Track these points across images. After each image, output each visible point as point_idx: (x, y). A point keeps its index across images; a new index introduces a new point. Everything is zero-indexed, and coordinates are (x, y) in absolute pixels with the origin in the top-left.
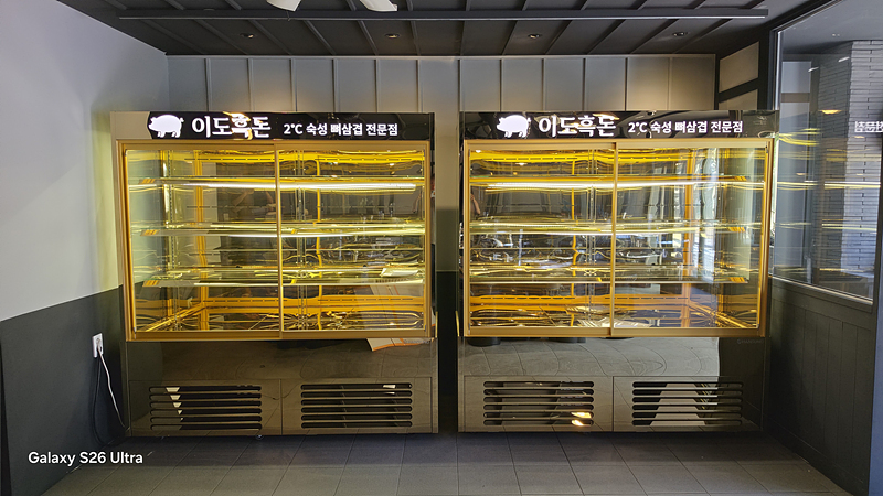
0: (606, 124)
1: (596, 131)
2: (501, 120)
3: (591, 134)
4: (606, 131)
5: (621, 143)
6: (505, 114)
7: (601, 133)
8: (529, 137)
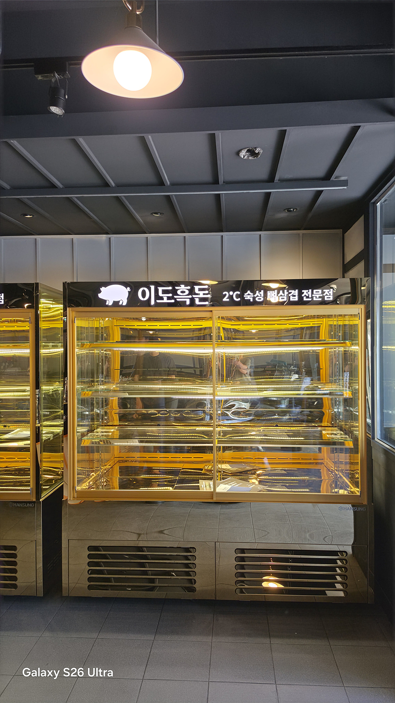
0: (201, 293)
1: (192, 300)
2: (103, 289)
3: (188, 303)
4: (201, 300)
5: (219, 311)
6: (106, 284)
7: (197, 302)
8: (128, 305)
